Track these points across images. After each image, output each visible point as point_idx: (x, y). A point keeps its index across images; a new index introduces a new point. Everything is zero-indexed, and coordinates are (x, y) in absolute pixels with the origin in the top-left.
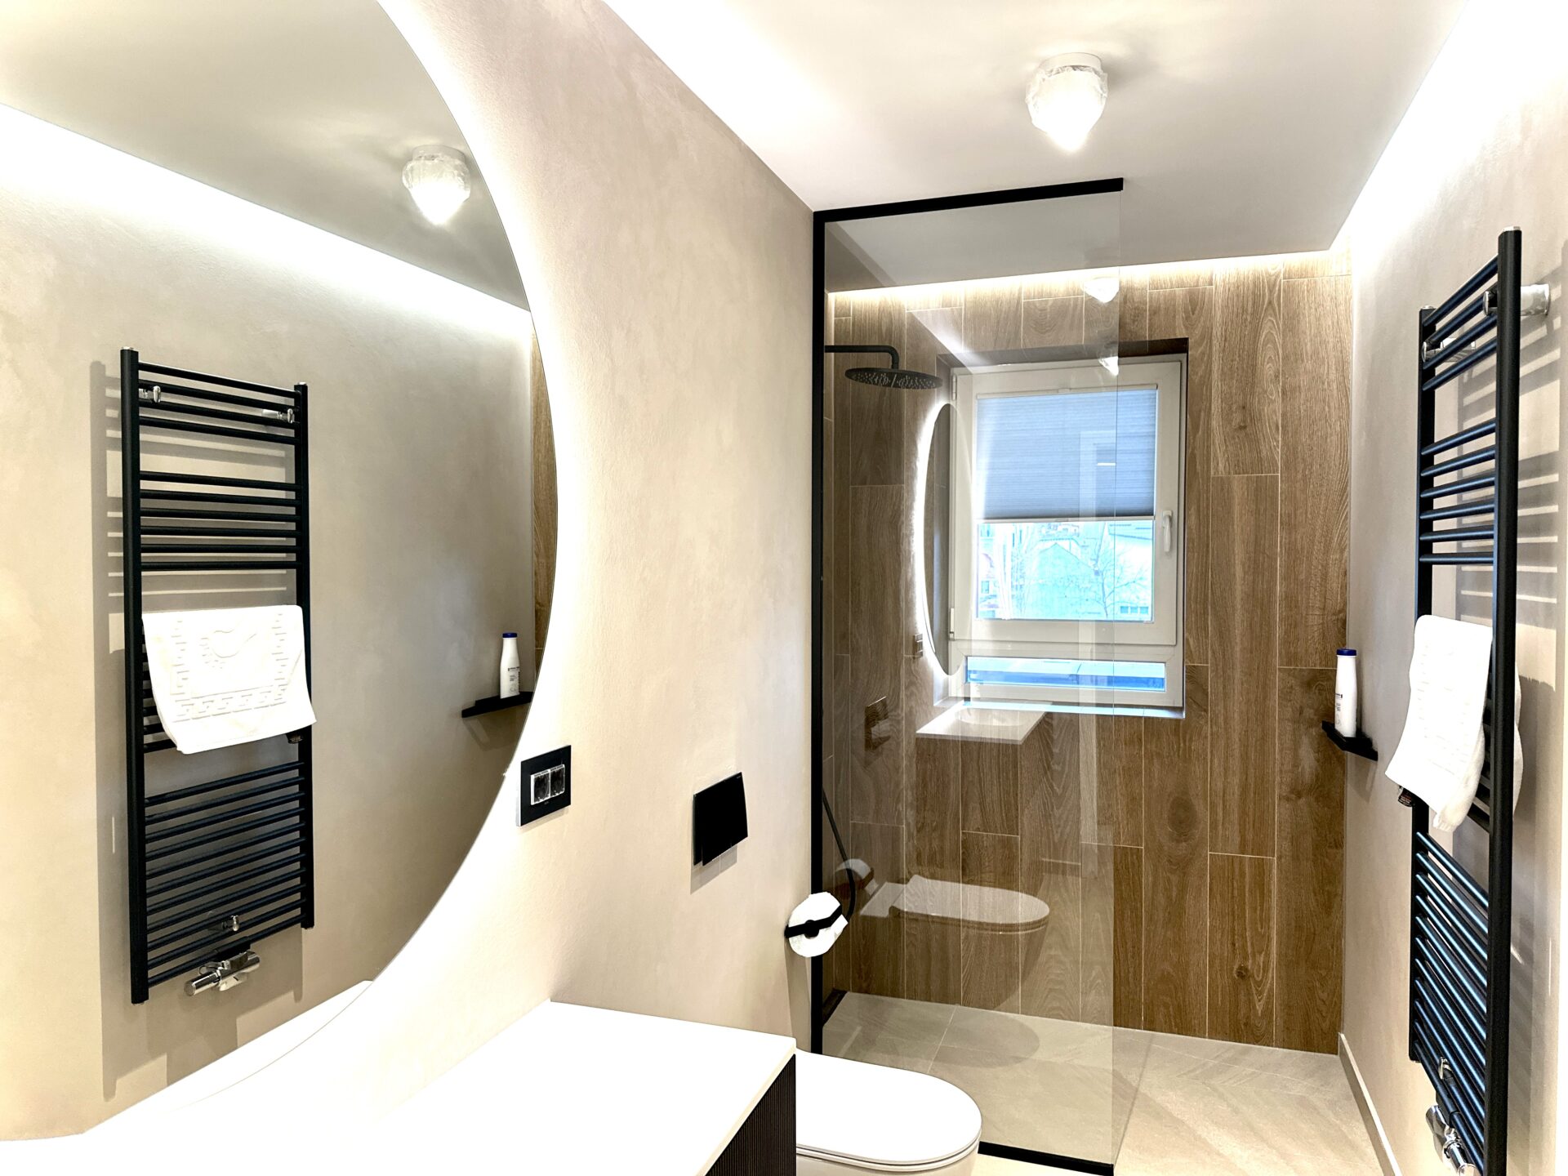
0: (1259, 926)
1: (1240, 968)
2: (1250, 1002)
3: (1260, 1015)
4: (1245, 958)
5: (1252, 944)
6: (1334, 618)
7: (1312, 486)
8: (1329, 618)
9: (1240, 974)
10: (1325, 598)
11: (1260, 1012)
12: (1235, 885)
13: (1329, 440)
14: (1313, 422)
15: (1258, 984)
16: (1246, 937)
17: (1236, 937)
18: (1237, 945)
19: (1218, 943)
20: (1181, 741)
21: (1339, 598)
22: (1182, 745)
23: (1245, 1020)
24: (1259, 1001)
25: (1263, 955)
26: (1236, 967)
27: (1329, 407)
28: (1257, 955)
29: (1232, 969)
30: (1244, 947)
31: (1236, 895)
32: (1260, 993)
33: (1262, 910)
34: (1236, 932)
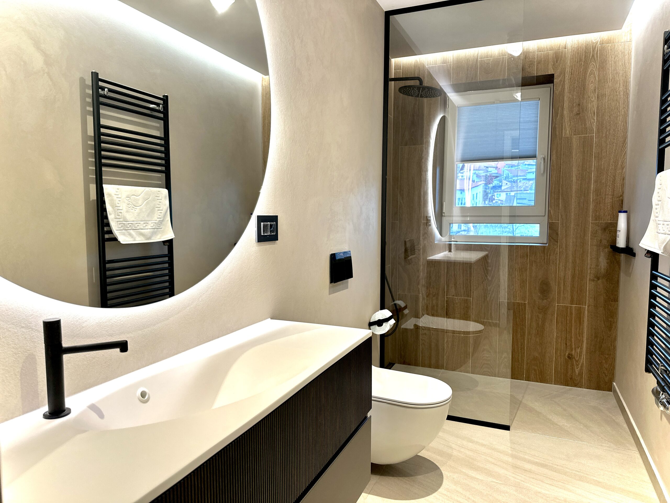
0: (578, 336)
1: (569, 354)
2: (573, 369)
3: (577, 374)
4: (572, 350)
5: (575, 344)
6: (618, 199)
7: (609, 140)
8: (615, 199)
9: (569, 357)
10: (614, 190)
11: (577, 373)
12: (568, 318)
13: (618, 118)
14: (611, 110)
15: (577, 361)
16: (572, 341)
17: (568, 341)
18: (568, 344)
19: (559, 343)
20: (546, 256)
21: (620, 190)
22: (546, 257)
23: (570, 377)
24: (577, 368)
25: (579, 349)
26: (567, 354)
27: (619, 103)
28: (577, 349)
29: (565, 355)
30: (571, 345)
31: (568, 322)
32: (577, 365)
33: (579, 330)
34: (568, 339)
